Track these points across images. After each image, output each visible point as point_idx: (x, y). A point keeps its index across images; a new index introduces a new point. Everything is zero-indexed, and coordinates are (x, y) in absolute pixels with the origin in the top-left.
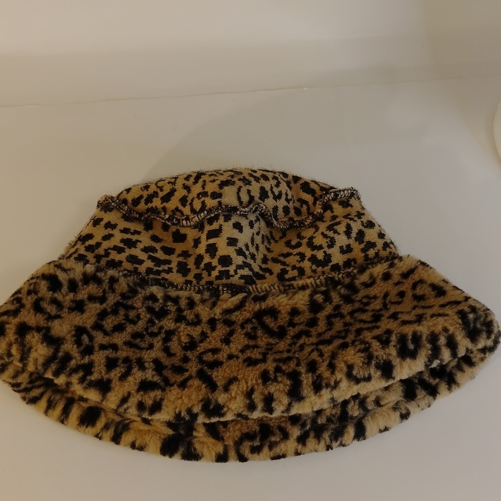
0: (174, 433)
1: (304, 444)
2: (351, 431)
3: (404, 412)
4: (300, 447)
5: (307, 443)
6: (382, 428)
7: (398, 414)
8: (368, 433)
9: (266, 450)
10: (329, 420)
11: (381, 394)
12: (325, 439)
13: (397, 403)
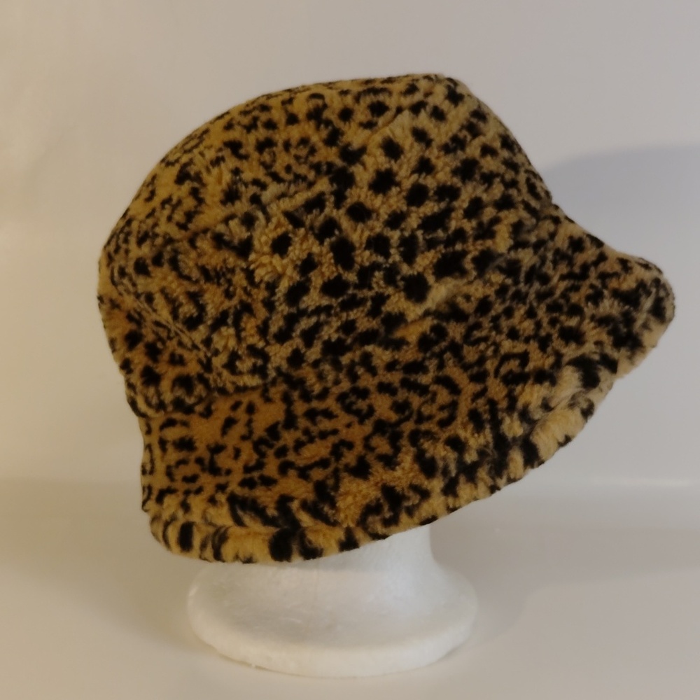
0: (278, 530)
1: (455, 495)
2: (517, 457)
3: (585, 405)
4: (451, 501)
5: (458, 492)
6: (561, 439)
7: (577, 412)
8: (542, 452)
9: (404, 517)
10: (482, 453)
11: (548, 392)
12: (482, 479)
13: (574, 397)
